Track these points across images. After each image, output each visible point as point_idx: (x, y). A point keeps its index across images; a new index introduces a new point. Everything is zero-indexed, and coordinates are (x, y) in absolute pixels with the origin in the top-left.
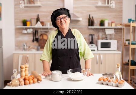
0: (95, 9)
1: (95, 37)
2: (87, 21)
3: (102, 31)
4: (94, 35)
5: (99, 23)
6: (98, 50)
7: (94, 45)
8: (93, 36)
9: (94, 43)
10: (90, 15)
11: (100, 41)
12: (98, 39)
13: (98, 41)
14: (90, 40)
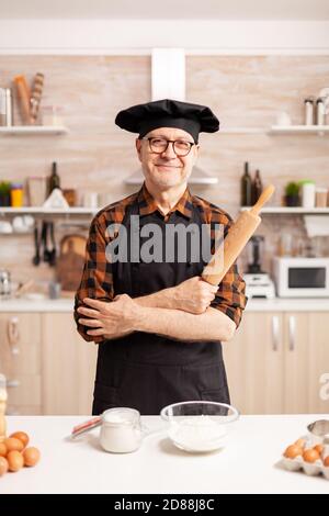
0: (268, 141)
1: (268, 247)
2: (237, 186)
3: (292, 222)
4: (263, 239)
5: (281, 193)
6: (277, 295)
7: (264, 279)
8: (261, 245)
9: (263, 268)
10: (246, 165)
11: (285, 264)
12: (279, 253)
13: (277, 262)
14: (247, 257)
